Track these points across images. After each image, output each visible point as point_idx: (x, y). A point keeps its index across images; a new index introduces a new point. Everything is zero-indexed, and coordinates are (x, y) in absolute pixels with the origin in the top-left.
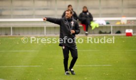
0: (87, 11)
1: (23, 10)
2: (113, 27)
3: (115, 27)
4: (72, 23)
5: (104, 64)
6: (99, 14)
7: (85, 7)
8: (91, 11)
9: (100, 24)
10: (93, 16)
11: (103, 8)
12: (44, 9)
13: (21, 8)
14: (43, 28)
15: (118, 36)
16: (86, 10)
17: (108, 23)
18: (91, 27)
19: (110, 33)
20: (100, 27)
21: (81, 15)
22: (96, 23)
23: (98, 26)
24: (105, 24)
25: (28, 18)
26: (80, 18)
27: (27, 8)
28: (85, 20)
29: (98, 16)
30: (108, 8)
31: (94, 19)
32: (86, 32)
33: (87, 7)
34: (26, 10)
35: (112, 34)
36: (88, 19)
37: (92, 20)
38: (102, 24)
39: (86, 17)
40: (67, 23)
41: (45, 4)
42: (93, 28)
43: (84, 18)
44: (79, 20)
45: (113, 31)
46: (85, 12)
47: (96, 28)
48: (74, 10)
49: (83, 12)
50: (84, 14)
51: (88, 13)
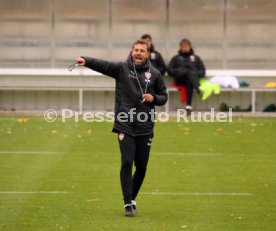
0: (191, 52)
1: (24, 45)
2: (258, 94)
3: (261, 95)
4: (148, 75)
5: (233, 191)
6: (220, 61)
7: (185, 42)
8: (201, 53)
9: (222, 87)
10: (205, 64)
11: (233, 45)
12: (80, 45)
13: (19, 40)
14: (77, 93)
15: (269, 118)
16: (186, 49)
17: (243, 85)
18: (200, 93)
19: (250, 110)
20: (223, 93)
21: (175, 61)
22: (214, 82)
23: (217, 91)
24: (236, 85)
25: (36, 67)
26: (172, 70)
27: (35, 41)
28: (186, 74)
29: (218, 64)
30: (246, 45)
31: (208, 72)
32: (188, 107)
33: (191, 41)
34: (32, 45)
35: (253, 113)
36: (194, 72)
37: (202, 75)
38: (230, 87)
39: (188, 67)
40: (133, 75)
41: (82, 30)
42: (205, 97)
43: (181, 70)
44: (170, 74)
45: (256, 105)
46: (185, 54)
47: (213, 95)
48: (156, 49)
49: (181, 53)
50: (181, 58)
51: (192, 58)
